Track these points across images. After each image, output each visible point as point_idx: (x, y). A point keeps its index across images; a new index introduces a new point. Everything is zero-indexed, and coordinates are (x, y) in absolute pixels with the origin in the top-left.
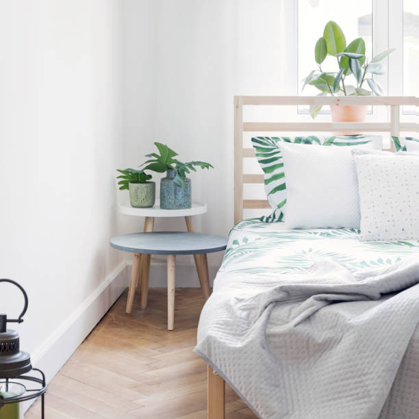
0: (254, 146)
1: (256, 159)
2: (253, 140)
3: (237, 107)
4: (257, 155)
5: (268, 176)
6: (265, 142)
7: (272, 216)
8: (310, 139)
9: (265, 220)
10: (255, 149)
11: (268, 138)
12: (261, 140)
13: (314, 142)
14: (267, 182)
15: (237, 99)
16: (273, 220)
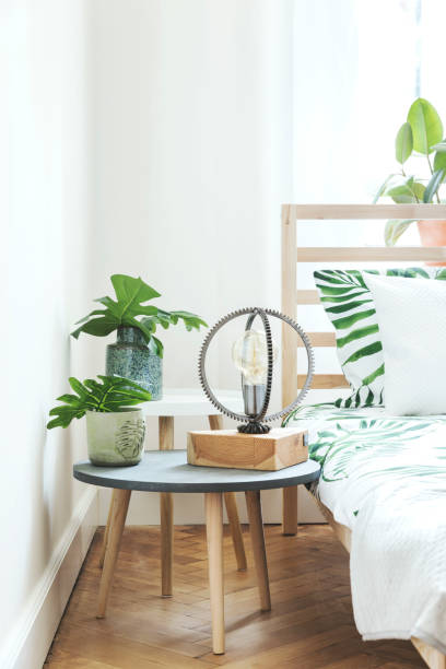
0: (318, 286)
1: (321, 307)
2: (316, 275)
3: (288, 223)
4: (323, 299)
5: (343, 333)
6: (336, 277)
7: (354, 398)
8: (411, 272)
9: (343, 404)
10: (319, 290)
11: (340, 272)
12: (329, 275)
13: (418, 275)
14: (341, 343)
15: (287, 209)
16: (356, 406)
